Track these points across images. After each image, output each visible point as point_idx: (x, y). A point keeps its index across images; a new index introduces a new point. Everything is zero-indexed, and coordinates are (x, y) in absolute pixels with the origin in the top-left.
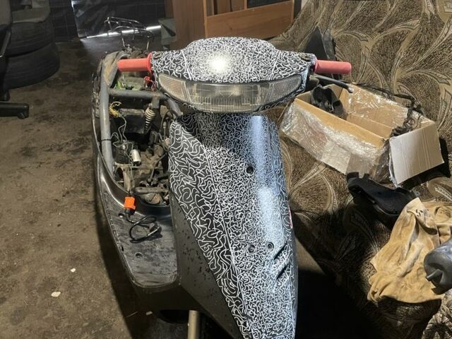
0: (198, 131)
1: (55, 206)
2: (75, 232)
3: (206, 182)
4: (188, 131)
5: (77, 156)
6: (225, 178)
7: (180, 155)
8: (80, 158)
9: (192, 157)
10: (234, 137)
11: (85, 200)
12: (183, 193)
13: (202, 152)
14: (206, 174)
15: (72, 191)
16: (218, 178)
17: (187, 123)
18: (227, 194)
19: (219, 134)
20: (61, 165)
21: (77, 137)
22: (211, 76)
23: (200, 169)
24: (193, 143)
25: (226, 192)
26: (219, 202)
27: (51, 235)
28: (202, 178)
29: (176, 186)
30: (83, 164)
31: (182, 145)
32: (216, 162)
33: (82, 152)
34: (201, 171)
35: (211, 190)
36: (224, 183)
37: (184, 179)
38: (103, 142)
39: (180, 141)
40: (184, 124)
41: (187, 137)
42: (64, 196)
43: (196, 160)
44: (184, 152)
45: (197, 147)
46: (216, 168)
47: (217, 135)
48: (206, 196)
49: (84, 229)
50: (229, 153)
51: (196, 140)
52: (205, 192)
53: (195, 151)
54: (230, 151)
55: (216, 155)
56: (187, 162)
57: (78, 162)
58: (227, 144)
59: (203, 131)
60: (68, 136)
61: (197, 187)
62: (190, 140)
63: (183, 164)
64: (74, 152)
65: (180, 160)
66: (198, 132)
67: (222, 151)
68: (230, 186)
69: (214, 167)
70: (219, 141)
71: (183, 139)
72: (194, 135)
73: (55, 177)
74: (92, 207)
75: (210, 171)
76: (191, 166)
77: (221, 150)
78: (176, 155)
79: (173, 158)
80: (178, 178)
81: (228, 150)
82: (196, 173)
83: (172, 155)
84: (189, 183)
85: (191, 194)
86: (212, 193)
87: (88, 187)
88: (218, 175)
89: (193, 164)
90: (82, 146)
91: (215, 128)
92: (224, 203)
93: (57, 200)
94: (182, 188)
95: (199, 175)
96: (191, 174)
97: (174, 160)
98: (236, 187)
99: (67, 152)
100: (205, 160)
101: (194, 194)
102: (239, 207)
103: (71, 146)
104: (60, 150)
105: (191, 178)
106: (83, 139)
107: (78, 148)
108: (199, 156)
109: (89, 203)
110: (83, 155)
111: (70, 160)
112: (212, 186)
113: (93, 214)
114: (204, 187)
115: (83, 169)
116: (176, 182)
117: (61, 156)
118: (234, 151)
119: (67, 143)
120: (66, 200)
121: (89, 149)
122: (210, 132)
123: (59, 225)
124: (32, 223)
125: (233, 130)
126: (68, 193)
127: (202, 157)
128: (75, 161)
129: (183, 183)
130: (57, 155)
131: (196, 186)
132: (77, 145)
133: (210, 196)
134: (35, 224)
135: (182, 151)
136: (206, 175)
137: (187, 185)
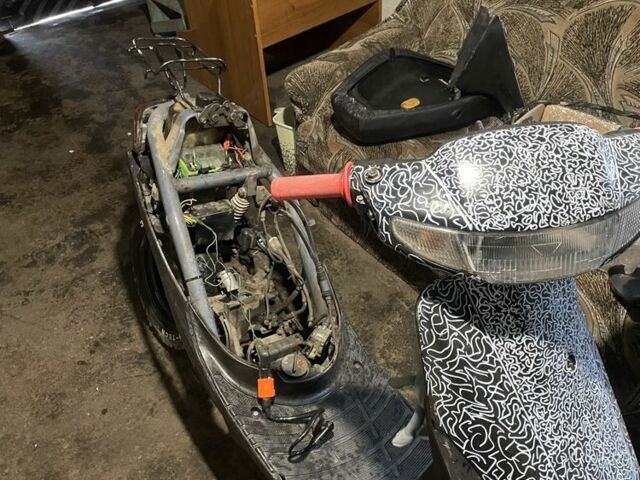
0: (472, 309)
1: (83, 374)
2: (138, 419)
3: (511, 407)
4: (454, 314)
5: (87, 267)
6: (538, 391)
7: (452, 365)
8: (93, 271)
9: (475, 364)
10: (542, 312)
11: (131, 352)
12: (470, 436)
13: (489, 350)
14: (506, 391)
15: (103, 339)
16: (527, 393)
17: (449, 298)
18: (548, 420)
19: (516, 311)
20: (64, 291)
21: (72, 230)
22: (513, 219)
23: (494, 384)
24: (470, 335)
25: (546, 416)
26: (540, 440)
27: (97, 434)
28: (503, 402)
29: (451, 423)
30: (104, 283)
31: (451, 342)
32: (517, 364)
33: (93, 259)
34: (496, 387)
35: (522, 420)
36: (538, 400)
37: (469, 410)
38: (188, 284)
39: (445, 336)
40: (445, 302)
41: (457, 325)
42: (92, 352)
43: (483, 367)
44: (458, 357)
45: (479, 341)
46: (520, 374)
47: (512, 314)
48: (517, 434)
49: (152, 410)
50: (538, 343)
51: (473, 328)
52: (514, 428)
53: (476, 350)
54: (541, 339)
55: (515, 351)
56: (468, 375)
57: (93, 280)
58: (534, 328)
59: (482, 308)
60: (56, 231)
61: (497, 423)
62: (463, 331)
63: (463, 382)
64: (79, 261)
65: (453, 373)
66: (474, 312)
67: (527, 342)
68: (550, 404)
69: (516, 374)
70: (518, 325)
71: (451, 332)
72: (466, 319)
73: (62, 318)
74: (149, 365)
75: (511, 384)
76: (477, 384)
77: (524, 341)
78: (443, 365)
79: (437, 370)
80: (455, 408)
81: (537, 339)
82: (489, 395)
83: (433, 365)
84: (480, 416)
85: (488, 436)
86: (525, 426)
87: (129, 325)
88: (526, 389)
89: (479, 377)
90: (86, 246)
91: (507, 302)
92: (549, 440)
93: (83, 363)
94: (467, 426)
95: (496, 397)
96: (481, 399)
97: (440, 374)
98: (559, 401)
99: (65, 263)
100: (498, 363)
101: (494, 436)
102: (572, 437)
103: (69, 251)
104: (51, 261)
105: (482, 405)
106: (83, 232)
107: (81, 252)
108: (485, 359)
109: (141, 356)
110: (96, 265)
111: (76, 278)
112: (523, 412)
113: (156, 377)
114: (510, 419)
115: (107, 293)
116: (450, 415)
117: (58, 274)
118: (546, 339)
119: (59, 246)
120: (99, 359)
121: (103, 250)
122: (498, 309)
123: (104, 412)
124: (53, 416)
125: (539, 298)
126: (97, 344)
127: (491, 360)
128: (88, 278)
129: (466, 417)
130: (49, 272)
131: (495, 419)
132: (77, 247)
133: (523, 434)
134: (60, 417)
135: (454, 356)
136: (506, 393)
137: (478, 421)
